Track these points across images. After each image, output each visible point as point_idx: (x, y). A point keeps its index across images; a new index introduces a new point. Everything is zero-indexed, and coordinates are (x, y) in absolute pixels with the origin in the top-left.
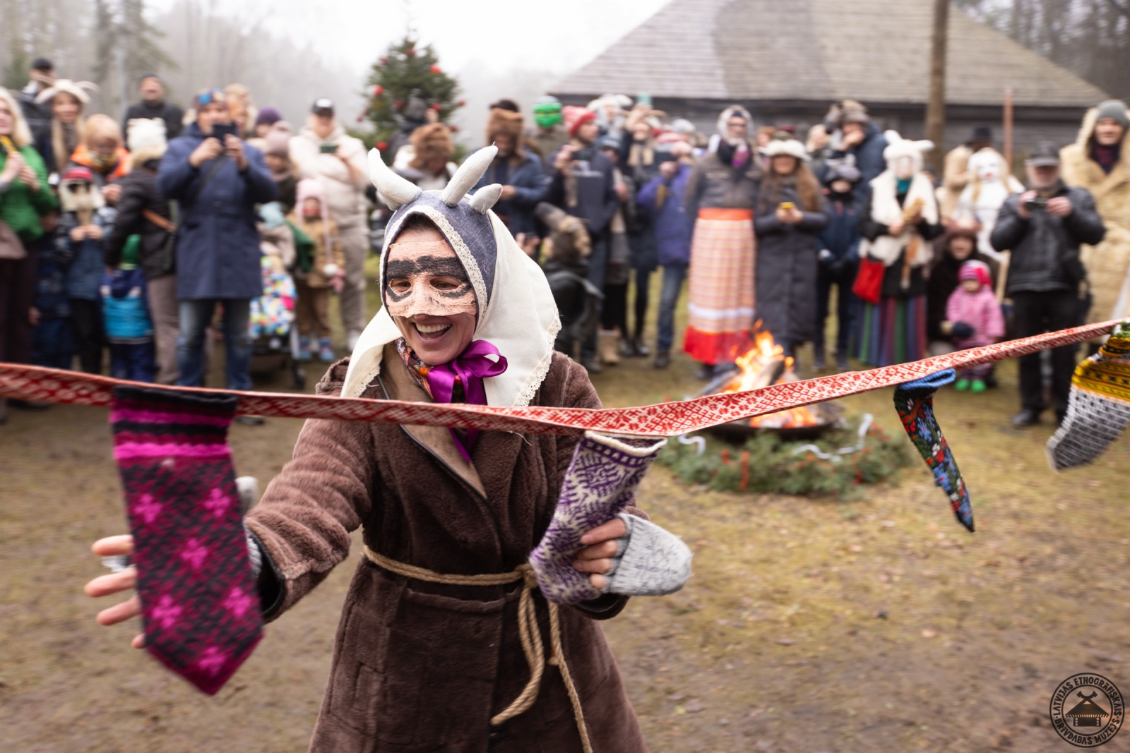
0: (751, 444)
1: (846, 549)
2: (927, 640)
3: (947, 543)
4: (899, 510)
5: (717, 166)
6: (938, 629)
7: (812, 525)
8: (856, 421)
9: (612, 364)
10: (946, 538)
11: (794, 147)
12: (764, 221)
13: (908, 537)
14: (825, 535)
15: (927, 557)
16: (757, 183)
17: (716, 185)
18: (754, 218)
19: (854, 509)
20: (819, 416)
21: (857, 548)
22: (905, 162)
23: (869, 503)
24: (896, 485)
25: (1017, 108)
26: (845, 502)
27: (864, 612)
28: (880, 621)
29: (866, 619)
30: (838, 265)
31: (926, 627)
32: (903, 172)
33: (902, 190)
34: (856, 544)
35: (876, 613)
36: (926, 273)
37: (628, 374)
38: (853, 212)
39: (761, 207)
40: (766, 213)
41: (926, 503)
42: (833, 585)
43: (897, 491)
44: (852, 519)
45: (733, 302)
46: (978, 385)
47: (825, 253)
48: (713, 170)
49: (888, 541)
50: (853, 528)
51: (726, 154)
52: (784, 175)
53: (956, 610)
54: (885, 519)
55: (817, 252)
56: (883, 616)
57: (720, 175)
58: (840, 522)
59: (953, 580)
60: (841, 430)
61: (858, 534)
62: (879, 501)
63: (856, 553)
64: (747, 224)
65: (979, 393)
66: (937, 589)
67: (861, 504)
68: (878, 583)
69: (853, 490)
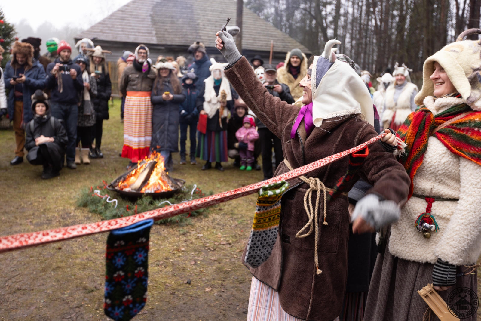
0: (139, 201)
1: (178, 250)
2: (208, 292)
3: (225, 243)
4: (206, 228)
5: (133, 71)
6: (213, 286)
7: (166, 238)
8: (190, 188)
9: (87, 164)
10: (225, 240)
11: (170, 65)
12: (156, 98)
13: (208, 241)
14: (170, 243)
15: (215, 250)
16: (153, 80)
17: (133, 81)
18: (151, 96)
19: (186, 229)
20: (172, 186)
21: (183, 249)
22: (218, 72)
23: (193, 226)
24: (206, 216)
25: (275, 53)
26: (182, 226)
27: (181, 282)
28: (188, 285)
29: (180, 285)
30: (189, 116)
31: (207, 287)
32: (218, 77)
33: (217, 84)
34: (183, 246)
35: (186, 282)
36: (228, 121)
37: (93, 168)
38: (195, 93)
39: (155, 92)
40: (157, 95)
41: (218, 224)
42: (169, 269)
43: (206, 219)
44: (184, 234)
45: (143, 134)
46: (249, 168)
47: (183, 111)
48: (132, 73)
49: (198, 243)
50: (183, 238)
51: (138, 66)
52: (165, 77)
53: (222, 276)
54: (198, 233)
55: (181, 111)
56: (189, 283)
57: (135, 76)
58: (178, 236)
59: (224, 261)
60: (183, 193)
61: (186, 241)
62: (198, 224)
63: (183, 251)
64: (148, 98)
65: (249, 171)
66: (217, 265)
67: (189, 227)
68: (189, 266)
69: (186, 220)
